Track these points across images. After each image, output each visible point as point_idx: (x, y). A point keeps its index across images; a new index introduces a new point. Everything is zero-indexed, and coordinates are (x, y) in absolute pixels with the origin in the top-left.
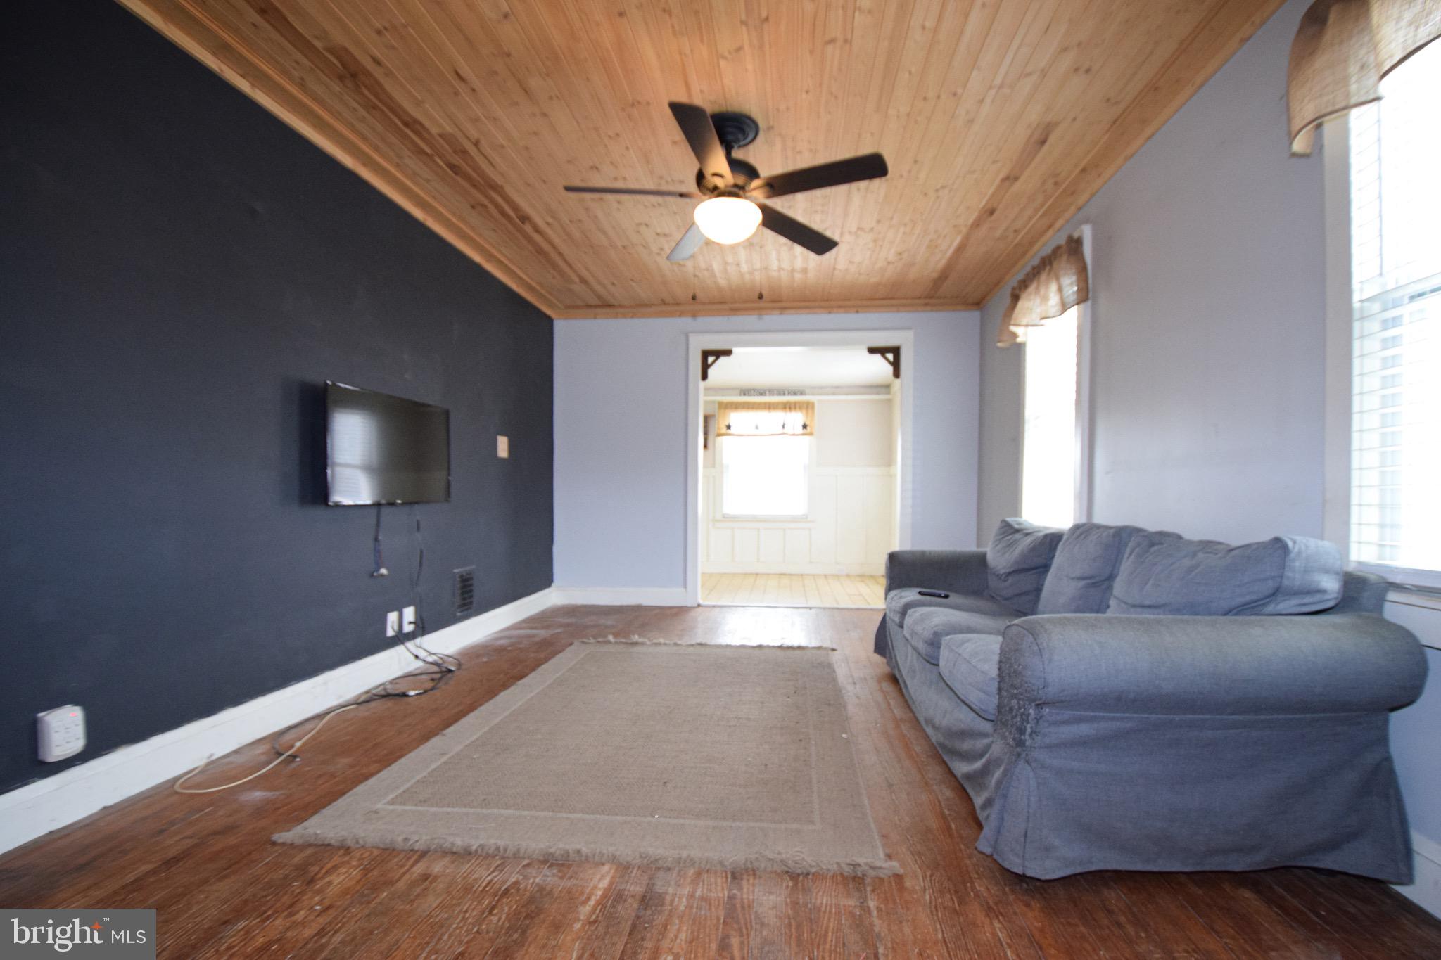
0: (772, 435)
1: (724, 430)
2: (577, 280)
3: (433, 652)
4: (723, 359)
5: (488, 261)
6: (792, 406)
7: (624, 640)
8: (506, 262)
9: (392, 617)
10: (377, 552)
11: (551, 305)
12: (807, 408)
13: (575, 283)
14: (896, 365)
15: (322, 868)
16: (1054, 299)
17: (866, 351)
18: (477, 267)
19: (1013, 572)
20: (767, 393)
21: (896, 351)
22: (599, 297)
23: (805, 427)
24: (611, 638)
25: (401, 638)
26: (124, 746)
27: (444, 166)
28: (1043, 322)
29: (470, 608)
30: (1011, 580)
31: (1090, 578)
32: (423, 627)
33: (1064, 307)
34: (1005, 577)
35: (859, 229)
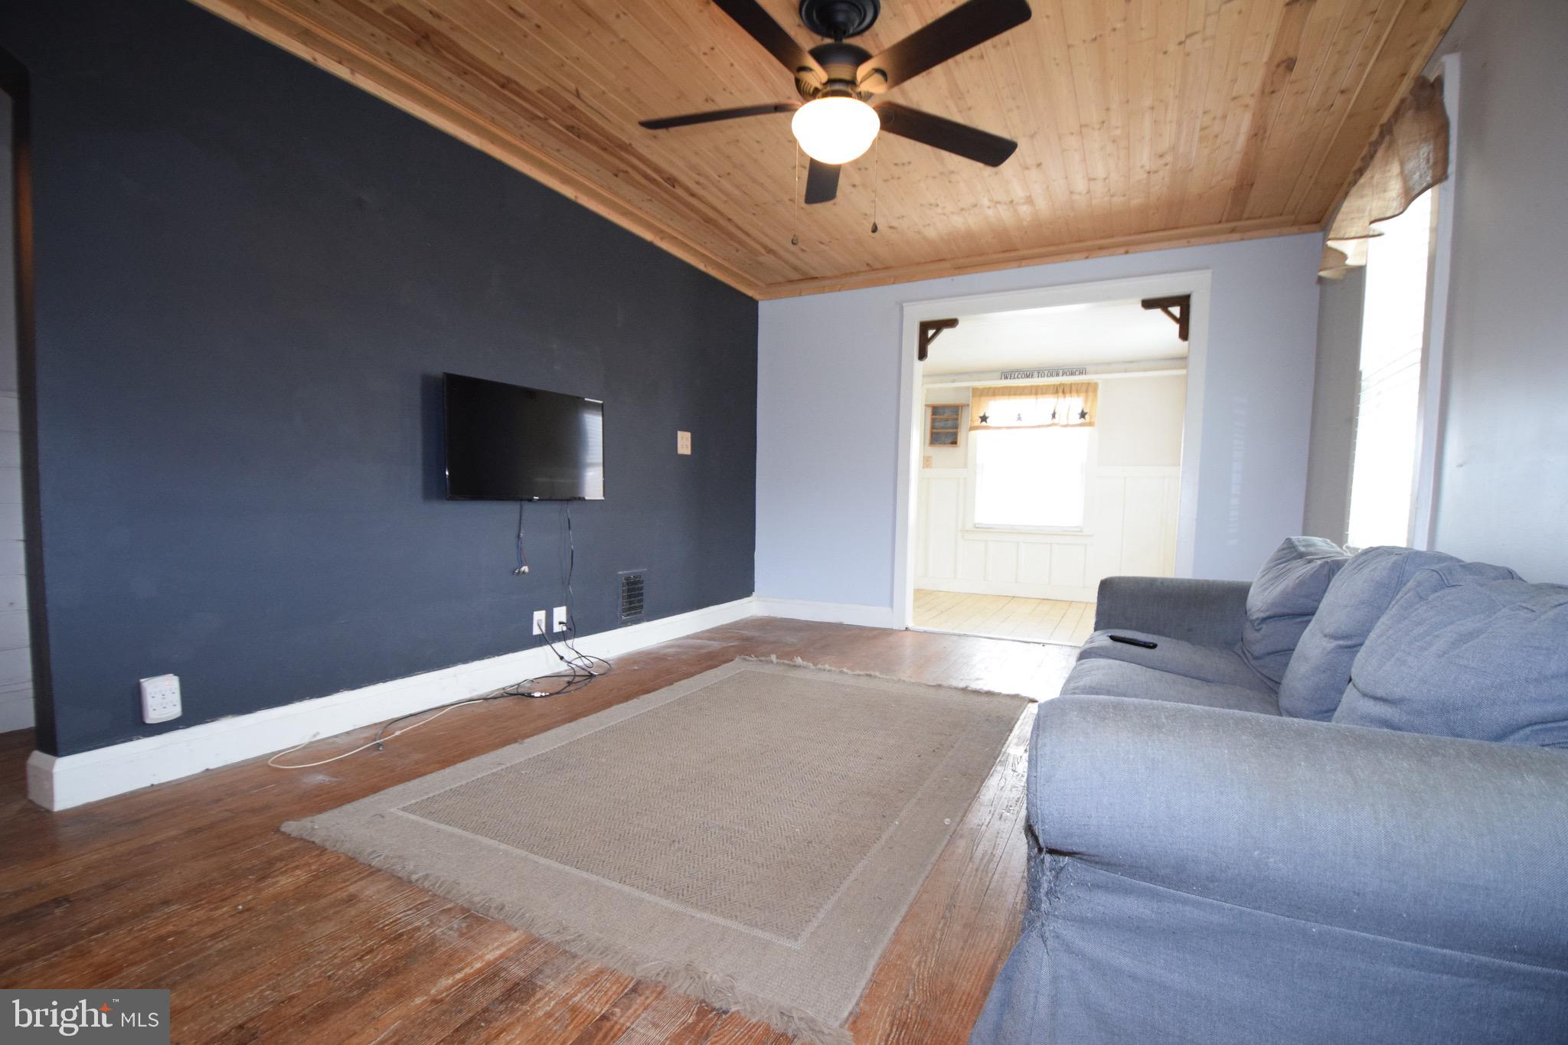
0: (1039, 426)
1: (978, 422)
2: (763, 251)
3: (584, 655)
4: (946, 332)
5: (662, 239)
6: (1067, 389)
7: (786, 662)
8: (680, 237)
9: (539, 616)
10: (519, 549)
11: (750, 285)
12: (1087, 391)
13: (763, 255)
14: (1184, 322)
15: (285, 865)
16: (1395, 187)
17: (1140, 305)
18: (650, 246)
19: (1269, 618)
20: (1036, 374)
21: (1184, 301)
22: (796, 269)
23: (1083, 415)
24: (773, 657)
25: (549, 637)
26: (230, 717)
27: (564, 130)
28: (1378, 227)
29: (640, 612)
30: (1265, 628)
31: (1343, 638)
32: (575, 629)
33: (1409, 196)
34: (1259, 624)
35: (1081, 126)
